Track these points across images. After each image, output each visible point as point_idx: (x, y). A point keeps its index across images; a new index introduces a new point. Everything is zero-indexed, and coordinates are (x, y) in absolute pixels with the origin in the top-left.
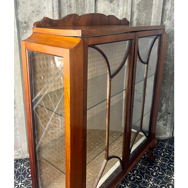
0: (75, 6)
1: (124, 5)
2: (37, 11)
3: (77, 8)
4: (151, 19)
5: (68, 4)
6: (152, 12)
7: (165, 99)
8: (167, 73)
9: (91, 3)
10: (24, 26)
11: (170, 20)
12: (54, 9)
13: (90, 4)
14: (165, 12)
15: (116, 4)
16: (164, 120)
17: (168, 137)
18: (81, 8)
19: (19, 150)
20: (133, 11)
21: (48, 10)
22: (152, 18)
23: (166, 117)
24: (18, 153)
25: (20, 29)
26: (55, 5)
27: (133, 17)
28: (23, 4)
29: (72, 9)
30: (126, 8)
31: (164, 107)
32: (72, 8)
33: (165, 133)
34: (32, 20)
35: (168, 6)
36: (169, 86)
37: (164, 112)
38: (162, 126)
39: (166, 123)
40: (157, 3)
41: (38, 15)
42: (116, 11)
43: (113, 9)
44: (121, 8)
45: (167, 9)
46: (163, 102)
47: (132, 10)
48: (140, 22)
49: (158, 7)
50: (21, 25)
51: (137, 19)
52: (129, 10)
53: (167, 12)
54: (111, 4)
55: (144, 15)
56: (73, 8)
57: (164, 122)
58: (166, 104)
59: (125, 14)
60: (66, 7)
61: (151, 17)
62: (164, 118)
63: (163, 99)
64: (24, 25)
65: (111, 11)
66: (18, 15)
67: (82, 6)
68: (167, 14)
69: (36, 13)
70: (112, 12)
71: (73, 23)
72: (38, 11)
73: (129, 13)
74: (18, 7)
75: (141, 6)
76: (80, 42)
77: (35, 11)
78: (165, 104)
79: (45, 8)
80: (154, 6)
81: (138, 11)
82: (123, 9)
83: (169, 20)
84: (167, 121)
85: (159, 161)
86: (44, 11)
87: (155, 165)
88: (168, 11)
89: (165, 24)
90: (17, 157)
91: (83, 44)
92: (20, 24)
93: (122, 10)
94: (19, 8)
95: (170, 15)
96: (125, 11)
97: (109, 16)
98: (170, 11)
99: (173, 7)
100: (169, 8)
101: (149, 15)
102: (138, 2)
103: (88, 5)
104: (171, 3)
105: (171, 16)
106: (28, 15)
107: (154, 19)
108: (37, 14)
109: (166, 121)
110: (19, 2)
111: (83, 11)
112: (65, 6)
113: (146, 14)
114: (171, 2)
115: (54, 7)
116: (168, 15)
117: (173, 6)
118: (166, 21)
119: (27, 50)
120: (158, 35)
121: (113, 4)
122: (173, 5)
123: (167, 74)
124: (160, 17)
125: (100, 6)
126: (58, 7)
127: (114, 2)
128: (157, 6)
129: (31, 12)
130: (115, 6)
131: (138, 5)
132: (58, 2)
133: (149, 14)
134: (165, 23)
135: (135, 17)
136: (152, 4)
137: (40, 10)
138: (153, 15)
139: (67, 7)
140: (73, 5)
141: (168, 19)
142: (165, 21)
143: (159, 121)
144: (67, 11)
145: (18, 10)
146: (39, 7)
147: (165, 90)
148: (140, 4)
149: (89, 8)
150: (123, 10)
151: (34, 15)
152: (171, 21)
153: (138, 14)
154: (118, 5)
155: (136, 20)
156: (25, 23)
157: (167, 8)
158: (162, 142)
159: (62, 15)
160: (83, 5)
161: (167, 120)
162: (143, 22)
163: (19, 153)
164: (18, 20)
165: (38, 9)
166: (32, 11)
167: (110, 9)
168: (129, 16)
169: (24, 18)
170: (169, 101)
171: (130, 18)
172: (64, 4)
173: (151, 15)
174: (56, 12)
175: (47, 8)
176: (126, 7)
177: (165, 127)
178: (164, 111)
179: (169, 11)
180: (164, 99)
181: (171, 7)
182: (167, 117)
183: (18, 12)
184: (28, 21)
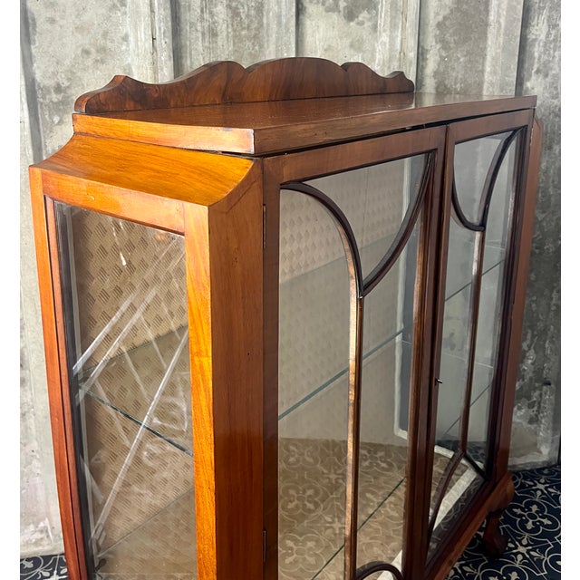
0: (230, 30)
1: (393, 26)
2: (98, 51)
3: (237, 39)
4: (483, 71)
5: (206, 25)
6: (485, 48)
7: (533, 337)
8: (536, 248)
9: (284, 20)
10: (55, 100)
11: (546, 76)
12: (157, 42)
13: (279, 23)
14: (528, 48)
15: (368, 24)
16: (531, 406)
17: (543, 462)
18: (248, 38)
19: (42, 525)
20: (423, 48)
21: (137, 46)
22: (488, 69)
23: (537, 393)
24: (38, 536)
25: (40, 111)
26: (160, 29)
27: (423, 68)
28: (48, 26)
29: (220, 43)
30: (399, 39)
31: (530, 361)
32: (219, 38)
33: (534, 447)
34: (80, 79)
35: (539, 30)
36: (547, 292)
37: (531, 379)
38: (525, 424)
39: (536, 416)
40: (502, 21)
41: (103, 62)
42: (367, 46)
43: (358, 40)
44: (385, 38)
45: (535, 40)
46: (525, 346)
47: (421, 44)
48: (446, 82)
49: (505, 34)
50: (44, 98)
51: (436, 74)
52: (412, 43)
53: (536, 49)
54: (352, 24)
55: (459, 59)
56: (221, 40)
57: (532, 412)
58: (536, 352)
59: (398, 56)
60: (200, 35)
61: (483, 66)
62: (529, 398)
63: (526, 335)
64: (55, 97)
65: (352, 46)
66: (32, 64)
67: (253, 32)
68: (536, 55)
69: (94, 55)
70: (355, 50)
71: (224, 95)
72: (102, 50)
73: (412, 55)
74: (32, 37)
75: (451, 31)
76: (249, 174)
77: (93, 50)
78: (532, 351)
79: (125, 38)
80: (492, 32)
81: (439, 46)
82: (392, 38)
83: (541, 76)
84: (539, 407)
85: (521, 549)
86: (124, 48)
87: (508, 563)
88: (537, 45)
89: (527, 88)
90: (36, 549)
91: (260, 182)
92: (39, 93)
93: (387, 46)
94: (34, 40)
95: (544, 58)
96: (399, 47)
97: (346, 66)
98: (545, 46)
99: (553, 32)
100: (543, 37)
101: (478, 58)
102: (440, 18)
103: (274, 26)
104: (548, 21)
105: (549, 62)
106: (67, 62)
107: (494, 73)
108: (97, 61)
109: (535, 408)
110: (34, 20)
111: (257, 48)
112: (197, 30)
113: (465, 56)
114: (549, 17)
115: (157, 37)
116: (539, 59)
117: (553, 28)
118: (534, 77)
119: (49, 201)
120: (515, 131)
121: (358, 24)
122: (554, 25)
123: (537, 251)
124: (512, 67)
125: (314, 32)
126: (169, 34)
127: (360, 19)
128: (502, 31)
129: (79, 52)
130: (365, 32)
131: (439, 25)
132: (169, 19)
133: (477, 55)
134: (528, 85)
135: (431, 66)
136: (487, 25)
137: (109, 45)
138: (489, 58)
139: (203, 34)
140: (223, 29)
141: (538, 72)
142: (529, 80)
143: (515, 408)
144: (201, 49)
145: (32, 47)
146: (105, 35)
147: (534, 305)
148: (447, 23)
149: (278, 39)
150: (392, 44)
151: (89, 62)
152: (550, 77)
153: (441, 57)
154: (375, 27)
155: (434, 77)
156: (58, 89)
157: (534, 37)
158: (525, 478)
159: (183, 61)
160: (257, 29)
161: (539, 403)
162: (455, 85)
163: (43, 535)
164: (34, 80)
165: (101, 42)
166: (80, 49)
167: (347, 42)
168: (411, 62)
169: (55, 74)
170: (545, 341)
171: (413, 69)
172: (192, 25)
173: (484, 58)
174: (165, 54)
175: (131, 39)
176: (399, 35)
177: (533, 427)
178: (531, 375)
179: (541, 44)
180: (529, 336)
181: (548, 34)
182: (541, 395)
183: (31, 53)
184: (67, 84)
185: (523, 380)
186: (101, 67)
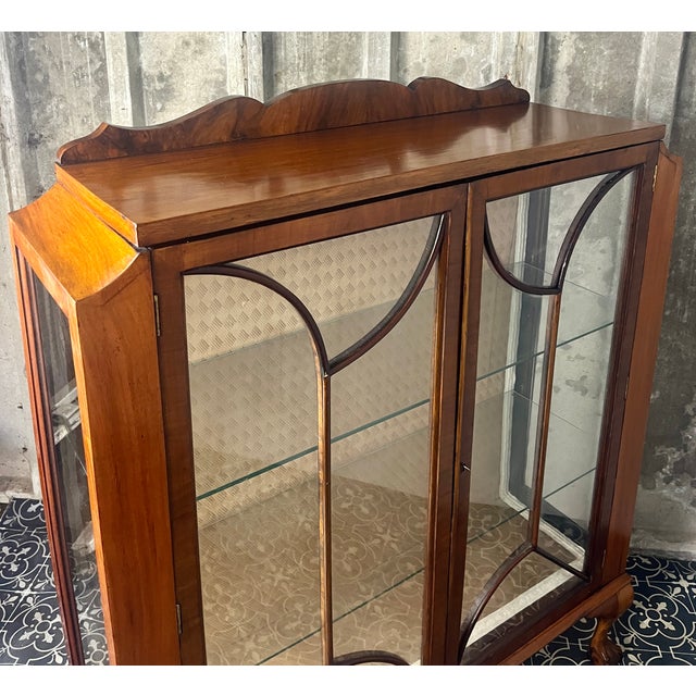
2: (196, 42)
4: (636, 67)
10: (158, 88)
22: (642, 65)
25: (145, 98)
27: (553, 62)
34: (180, 69)
41: (201, 52)
46: (689, 409)
48: (584, 79)
50: (149, 86)
51: (570, 69)
55: (602, 51)
59: (514, 50)
61: (637, 60)
63: (691, 396)
64: (159, 86)
66: (139, 54)
69: (193, 46)
70: (467, 40)
71: (233, 132)
72: (201, 41)
77: (192, 41)
81: (575, 36)
92: (145, 81)
96: (515, 40)
101: (629, 51)
106: (170, 53)
107: (647, 70)
108: (196, 52)
111: (354, 39)
113: (611, 48)
129: (180, 43)
135: (564, 59)
138: (643, 51)
143: (673, 484)
144: (295, 40)
151: (189, 52)
153: (577, 49)
155: (568, 72)
156: (161, 78)
159: (278, 53)
162: (597, 82)
164: (140, 69)
166: (181, 40)
168: (530, 58)
169: (159, 63)
173: (638, 51)
174: (254, 47)
183: (138, 45)
184: (169, 73)
185: (686, 451)
186: (199, 57)
